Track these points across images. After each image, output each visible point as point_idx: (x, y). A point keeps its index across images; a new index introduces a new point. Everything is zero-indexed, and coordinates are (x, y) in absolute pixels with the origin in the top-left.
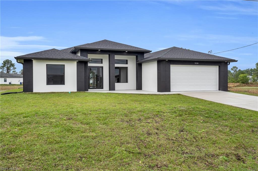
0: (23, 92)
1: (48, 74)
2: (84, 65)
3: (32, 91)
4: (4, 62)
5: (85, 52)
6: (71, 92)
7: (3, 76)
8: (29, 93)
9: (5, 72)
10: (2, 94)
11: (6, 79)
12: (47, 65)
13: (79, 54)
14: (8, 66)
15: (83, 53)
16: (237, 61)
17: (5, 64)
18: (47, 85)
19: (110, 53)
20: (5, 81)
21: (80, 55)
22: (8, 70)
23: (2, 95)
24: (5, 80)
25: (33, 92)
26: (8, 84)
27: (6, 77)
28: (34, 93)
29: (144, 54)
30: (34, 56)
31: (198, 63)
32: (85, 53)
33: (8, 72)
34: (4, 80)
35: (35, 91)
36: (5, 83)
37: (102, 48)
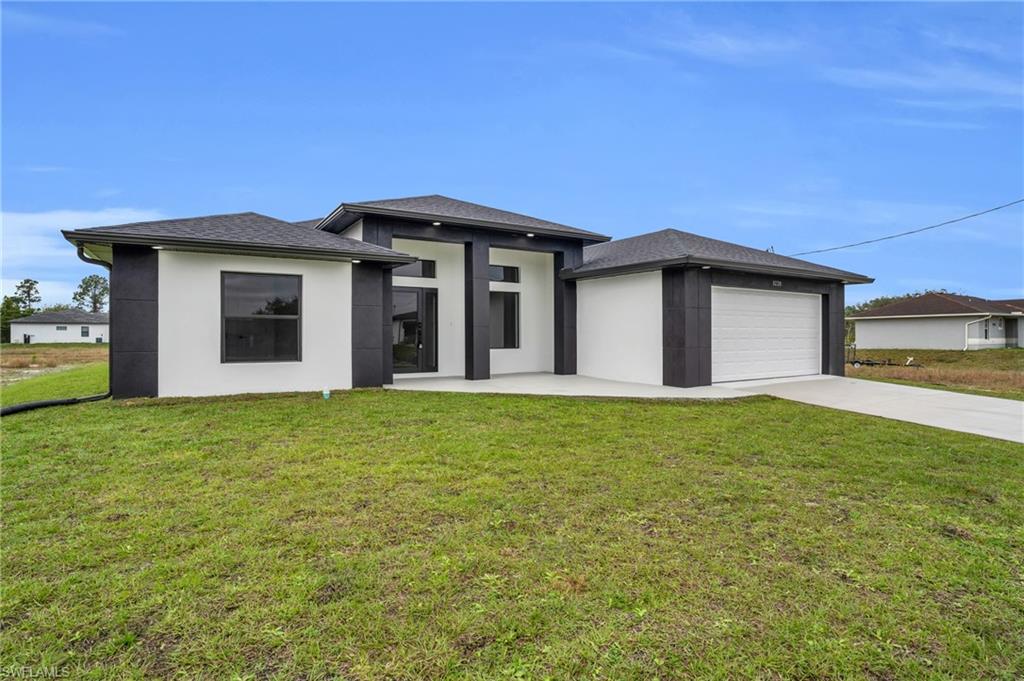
0: (106, 397)
1: (227, 315)
2: (381, 280)
3: (152, 390)
4: (83, 281)
5: (380, 228)
7: (78, 320)
8: (139, 400)
9: (88, 310)
11: (88, 328)
12: (226, 275)
13: (358, 235)
14: (97, 293)
15: (375, 232)
16: (872, 281)
17: (87, 287)
18: (222, 362)
19: (475, 239)
20: (85, 333)
21: (361, 240)
22: (95, 304)
24: (85, 330)
25: (157, 395)
26: (94, 341)
27: (86, 323)
28: (163, 399)
29: (584, 248)
30: (163, 233)
31: (780, 283)
32: (381, 234)
33: (95, 309)
34: (82, 332)
35: (165, 390)
36: (85, 340)
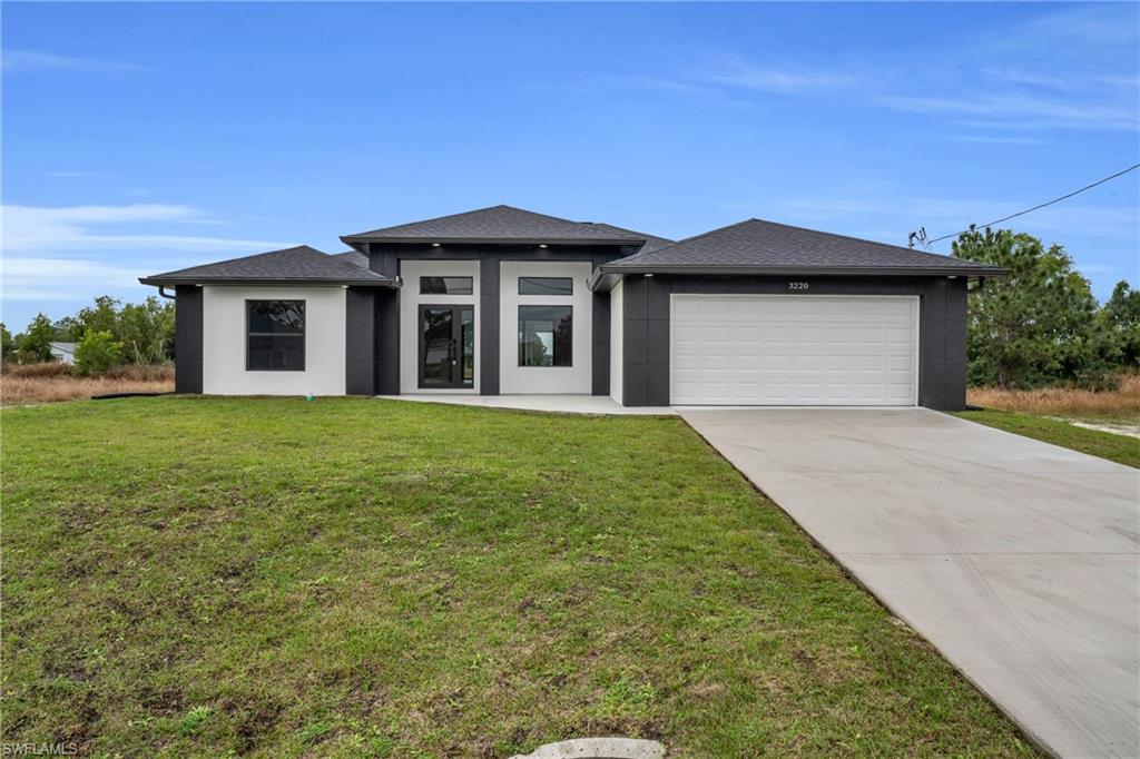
0: (174, 393)
1: (250, 334)
2: (372, 302)
5: (385, 253)
6: (314, 398)
10: (93, 398)
12: (249, 303)
15: (381, 257)
18: (247, 370)
19: (482, 255)
23: (95, 401)
25: (202, 392)
28: (207, 395)
31: (806, 286)
32: (386, 259)
35: (208, 389)
37: (446, 235)
